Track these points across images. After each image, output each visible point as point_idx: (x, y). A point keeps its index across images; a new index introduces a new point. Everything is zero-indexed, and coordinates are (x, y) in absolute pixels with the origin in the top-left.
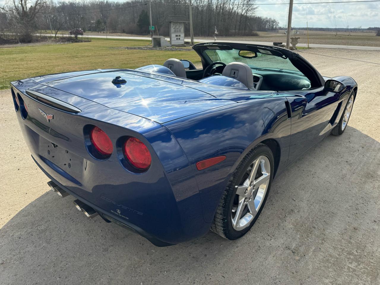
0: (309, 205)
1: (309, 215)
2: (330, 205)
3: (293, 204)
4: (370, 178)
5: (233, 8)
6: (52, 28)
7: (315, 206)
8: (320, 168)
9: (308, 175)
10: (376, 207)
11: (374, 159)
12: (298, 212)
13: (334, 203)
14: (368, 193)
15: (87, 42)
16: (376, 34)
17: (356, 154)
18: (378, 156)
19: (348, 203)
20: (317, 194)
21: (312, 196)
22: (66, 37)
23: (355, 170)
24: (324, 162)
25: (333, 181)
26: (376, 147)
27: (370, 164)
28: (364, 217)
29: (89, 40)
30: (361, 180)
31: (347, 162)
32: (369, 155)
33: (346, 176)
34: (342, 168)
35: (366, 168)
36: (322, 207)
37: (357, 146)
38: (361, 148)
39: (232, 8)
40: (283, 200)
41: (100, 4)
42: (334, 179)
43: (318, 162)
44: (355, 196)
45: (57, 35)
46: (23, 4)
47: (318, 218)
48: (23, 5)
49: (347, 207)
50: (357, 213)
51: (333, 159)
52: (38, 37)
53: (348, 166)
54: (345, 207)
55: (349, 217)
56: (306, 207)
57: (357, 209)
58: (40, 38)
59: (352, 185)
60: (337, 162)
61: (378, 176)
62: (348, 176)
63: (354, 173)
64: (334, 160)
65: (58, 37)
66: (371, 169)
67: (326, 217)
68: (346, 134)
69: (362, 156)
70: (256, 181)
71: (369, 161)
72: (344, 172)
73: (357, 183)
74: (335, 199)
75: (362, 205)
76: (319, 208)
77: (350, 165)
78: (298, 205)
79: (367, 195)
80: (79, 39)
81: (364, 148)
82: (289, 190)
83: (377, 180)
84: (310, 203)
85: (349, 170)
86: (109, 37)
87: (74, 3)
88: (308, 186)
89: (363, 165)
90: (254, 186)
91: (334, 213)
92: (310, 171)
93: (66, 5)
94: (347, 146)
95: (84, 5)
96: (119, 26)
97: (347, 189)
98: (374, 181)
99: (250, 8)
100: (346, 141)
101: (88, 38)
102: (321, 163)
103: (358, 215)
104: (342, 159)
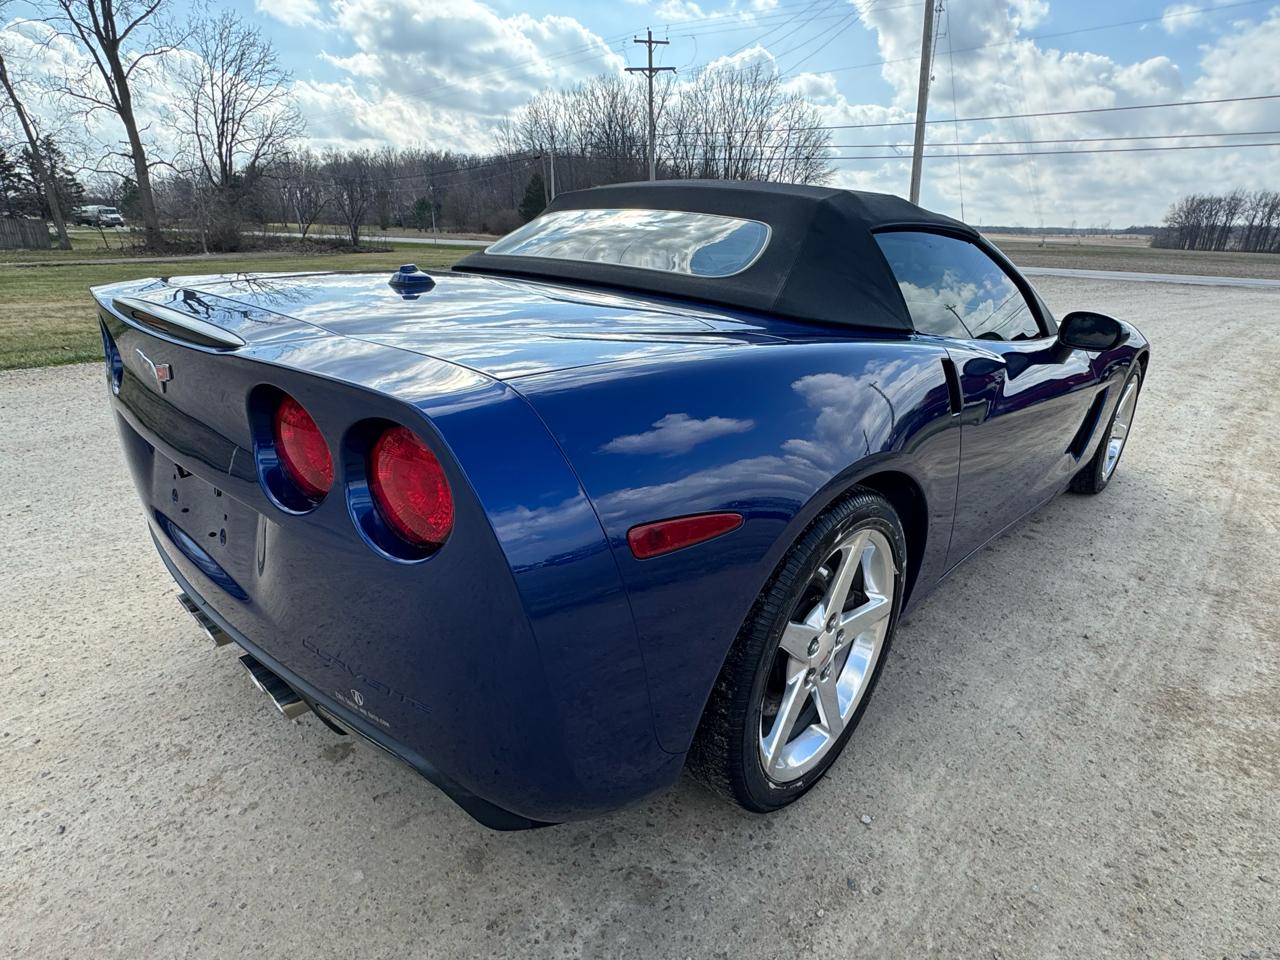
0: (926, 855)
1: (924, 911)
2: (1022, 855)
3: (856, 848)
4: (1180, 712)
5: (769, 173)
6: (301, 219)
7: (952, 859)
8: (983, 664)
9: (934, 697)
10: (1225, 871)
11: (1188, 628)
12: (877, 892)
13: (1038, 842)
14: (1181, 792)
15: (383, 251)
16: (1149, 244)
17: (1119, 605)
18: (1201, 615)
19: (1101, 848)
20: (964, 793)
21: (942, 800)
22: (330, 240)
23: (1117, 674)
24: (999, 637)
25: (1033, 726)
26: (1187, 577)
27: (1175, 651)
28: (1174, 936)
29: (389, 248)
30: (1145, 721)
31: (1086, 637)
32: (1165, 610)
33: (1083, 704)
34: (1067, 665)
35: (1160, 665)
36: (986, 864)
37: (1118, 573)
38: (1133, 583)
39: (765, 172)
40: (818, 822)
41: (428, 160)
42: (1036, 713)
43: (976, 636)
44: (1127, 805)
45: (306, 235)
46: (224, 154)
47: (963, 933)
48: (224, 158)
49: (1095, 870)
50: (1140, 910)
51: (1035, 622)
52: (258, 238)
53: (1092, 654)
54: (1086, 868)
55: (1106, 932)
56: (912, 867)
57: (1141, 884)
58: (260, 242)
59: (1110, 746)
60: (1050, 640)
61: (1210, 706)
62: (1093, 703)
63: (1115, 691)
64: (1039, 627)
65: (310, 240)
66: (1182, 669)
67: (999, 931)
68: (1080, 525)
69: (1139, 614)
70: (845, 619)
71: (1169, 634)
72: (1077, 682)
73: (1131, 740)
74: (1040, 821)
75: (1159, 859)
76: (970, 873)
77: (1099, 649)
78: (878, 851)
79: (1176, 801)
80: (362, 245)
81: (1147, 580)
82: (850, 770)
83: (1210, 723)
84: (935, 843)
85: (1096, 674)
86: (440, 242)
87: (363, 159)
88: (931, 747)
89: (1148, 651)
90: (840, 633)
91: (1036, 906)
92: (944, 677)
93: (343, 161)
94: (1085, 570)
95: (388, 163)
96: (475, 215)
97: (1092, 766)
98: (1197, 726)
99: (813, 174)
100: (1080, 551)
101: (385, 243)
102: (986, 639)
103: (1147, 920)
104: (1068, 625)
